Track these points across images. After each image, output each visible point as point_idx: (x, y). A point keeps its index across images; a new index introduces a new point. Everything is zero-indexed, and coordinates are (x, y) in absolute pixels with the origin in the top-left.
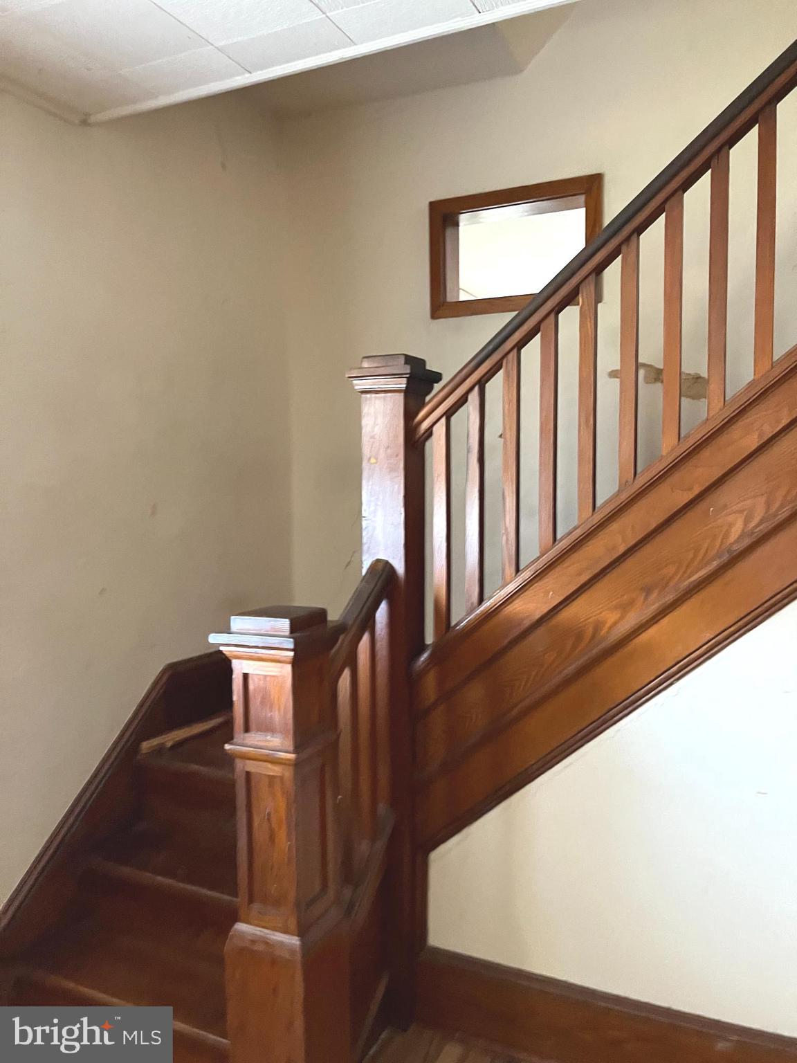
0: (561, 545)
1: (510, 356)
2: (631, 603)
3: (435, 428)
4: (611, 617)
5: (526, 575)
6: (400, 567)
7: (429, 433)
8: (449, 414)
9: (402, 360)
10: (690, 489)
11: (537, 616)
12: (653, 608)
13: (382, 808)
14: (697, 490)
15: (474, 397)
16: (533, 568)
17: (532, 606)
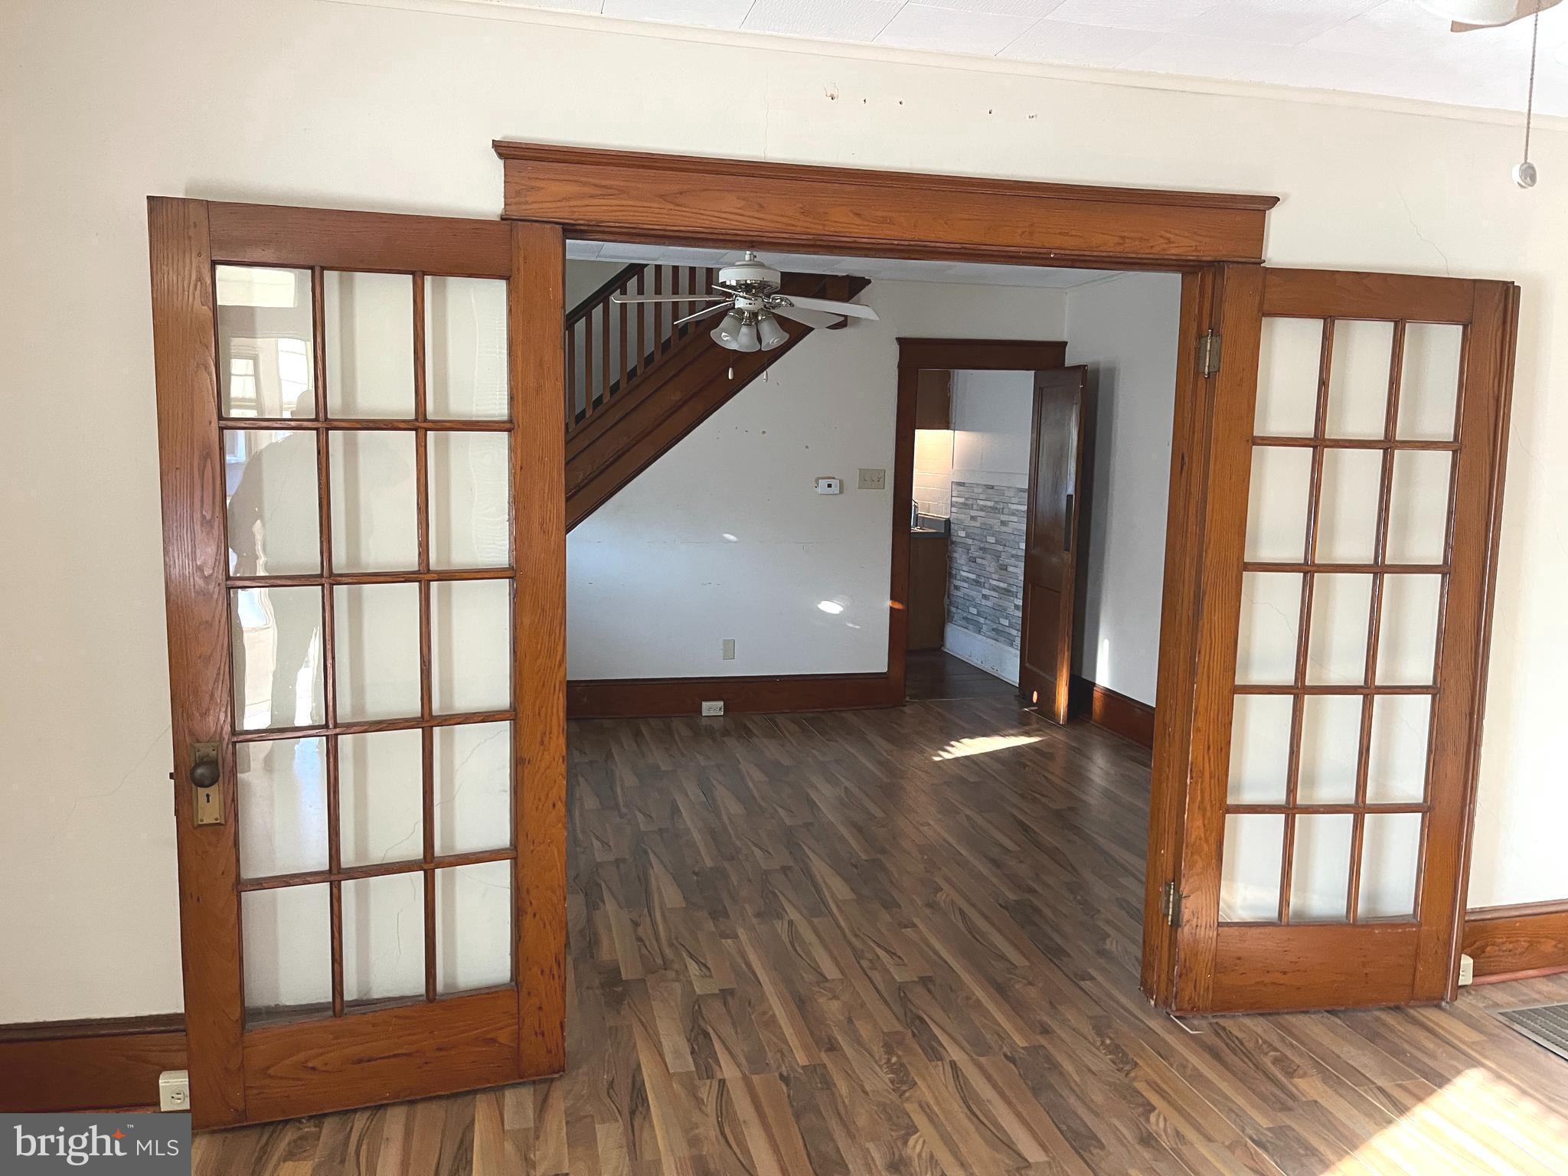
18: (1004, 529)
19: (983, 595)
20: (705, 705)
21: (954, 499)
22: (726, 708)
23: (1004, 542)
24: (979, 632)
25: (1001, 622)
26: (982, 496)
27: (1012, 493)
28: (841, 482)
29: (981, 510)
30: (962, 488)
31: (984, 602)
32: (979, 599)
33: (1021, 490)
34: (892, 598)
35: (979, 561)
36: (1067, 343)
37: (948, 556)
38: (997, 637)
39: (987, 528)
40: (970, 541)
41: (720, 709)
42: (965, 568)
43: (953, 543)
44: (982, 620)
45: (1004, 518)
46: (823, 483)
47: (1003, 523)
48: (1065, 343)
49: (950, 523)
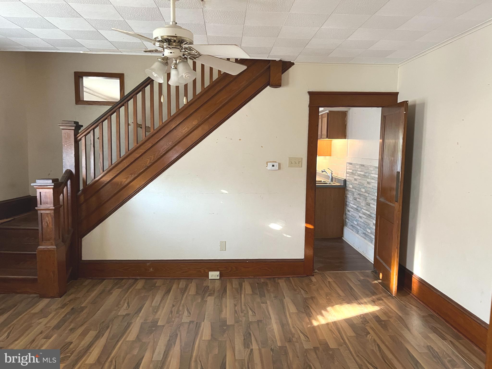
0: (113, 166)
1: (100, 124)
2: (128, 177)
3: (82, 139)
4: (124, 180)
5: (105, 172)
6: (74, 171)
7: (81, 139)
8: (85, 136)
9: (73, 123)
10: (139, 154)
11: (108, 181)
12: (132, 178)
13: (70, 228)
14: (141, 154)
15: (92, 132)
16: (107, 170)
17: (107, 179)
18: (368, 186)
19: (360, 216)
20: (210, 273)
21: (348, 170)
22: (221, 275)
23: (369, 192)
24: (358, 233)
25: (367, 231)
26: (359, 170)
27: (372, 169)
28: (279, 164)
29: (359, 176)
30: (351, 165)
31: (360, 219)
32: (358, 218)
33: (376, 167)
34: (307, 222)
35: (358, 200)
36: (399, 92)
37: (345, 196)
38: (365, 237)
39: (361, 184)
40: (354, 190)
41: (218, 276)
42: (352, 202)
43: (347, 190)
44: (359, 228)
45: (369, 180)
46: (270, 165)
47: (368, 183)
48: (397, 93)
49: (346, 181)
